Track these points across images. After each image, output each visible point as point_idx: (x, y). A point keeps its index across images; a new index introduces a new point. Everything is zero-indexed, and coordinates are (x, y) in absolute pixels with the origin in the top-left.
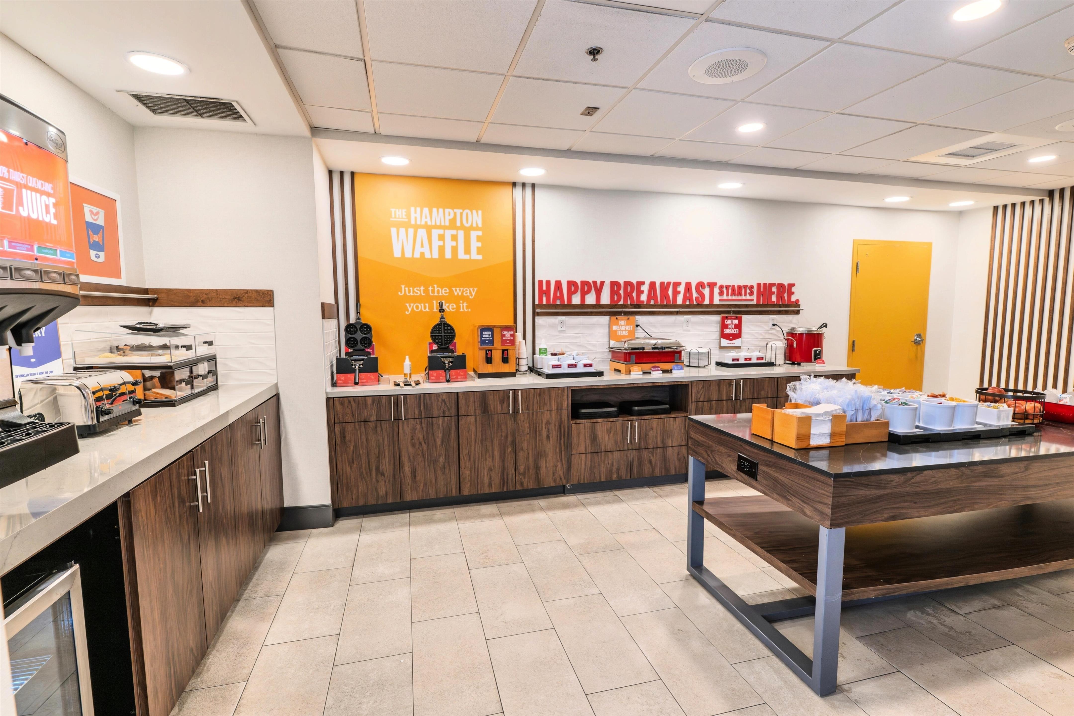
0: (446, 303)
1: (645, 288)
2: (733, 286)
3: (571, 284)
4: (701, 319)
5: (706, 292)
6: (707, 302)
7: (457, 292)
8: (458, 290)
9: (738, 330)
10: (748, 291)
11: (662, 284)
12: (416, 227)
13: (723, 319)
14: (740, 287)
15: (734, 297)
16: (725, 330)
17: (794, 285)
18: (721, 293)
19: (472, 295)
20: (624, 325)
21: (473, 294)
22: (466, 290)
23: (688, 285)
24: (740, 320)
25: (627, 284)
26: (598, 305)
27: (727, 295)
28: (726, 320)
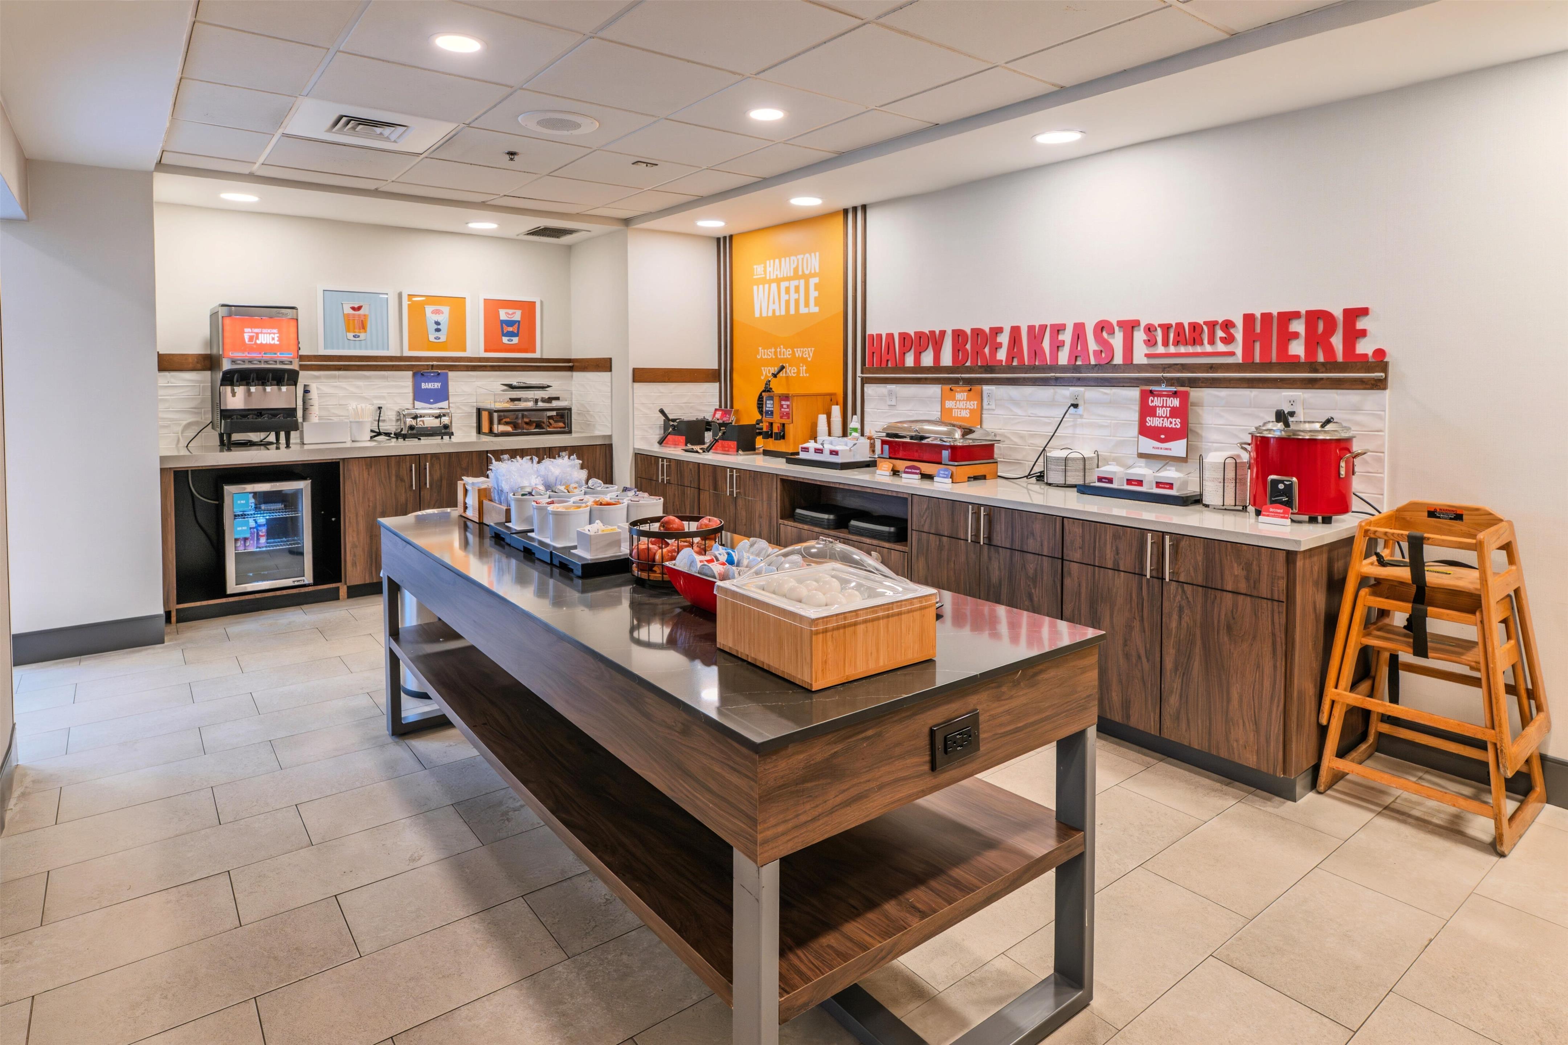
0: (789, 366)
1: (1004, 339)
2: (1180, 325)
3: (904, 337)
4: (1106, 394)
5: (1117, 341)
6: (1118, 359)
7: (798, 353)
8: (799, 351)
9: (1178, 420)
10: (1220, 334)
11: (1031, 328)
12: (771, 282)
13: (1145, 396)
14: (1195, 327)
15: (1182, 349)
16: (1148, 419)
17: (1364, 312)
18: (1151, 342)
19: (810, 357)
20: (964, 400)
21: (811, 355)
22: (806, 351)
23: (1079, 329)
24: (1184, 398)
25: (977, 332)
26: (937, 368)
27: (1166, 343)
28: (1151, 398)
